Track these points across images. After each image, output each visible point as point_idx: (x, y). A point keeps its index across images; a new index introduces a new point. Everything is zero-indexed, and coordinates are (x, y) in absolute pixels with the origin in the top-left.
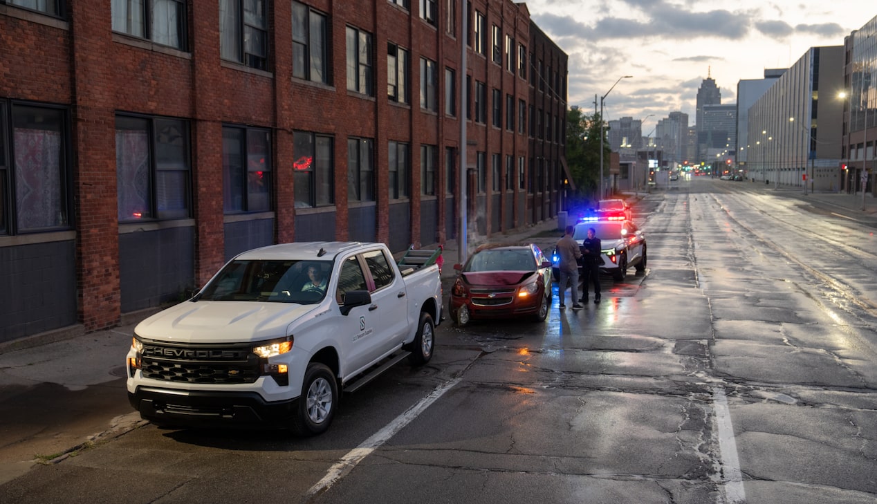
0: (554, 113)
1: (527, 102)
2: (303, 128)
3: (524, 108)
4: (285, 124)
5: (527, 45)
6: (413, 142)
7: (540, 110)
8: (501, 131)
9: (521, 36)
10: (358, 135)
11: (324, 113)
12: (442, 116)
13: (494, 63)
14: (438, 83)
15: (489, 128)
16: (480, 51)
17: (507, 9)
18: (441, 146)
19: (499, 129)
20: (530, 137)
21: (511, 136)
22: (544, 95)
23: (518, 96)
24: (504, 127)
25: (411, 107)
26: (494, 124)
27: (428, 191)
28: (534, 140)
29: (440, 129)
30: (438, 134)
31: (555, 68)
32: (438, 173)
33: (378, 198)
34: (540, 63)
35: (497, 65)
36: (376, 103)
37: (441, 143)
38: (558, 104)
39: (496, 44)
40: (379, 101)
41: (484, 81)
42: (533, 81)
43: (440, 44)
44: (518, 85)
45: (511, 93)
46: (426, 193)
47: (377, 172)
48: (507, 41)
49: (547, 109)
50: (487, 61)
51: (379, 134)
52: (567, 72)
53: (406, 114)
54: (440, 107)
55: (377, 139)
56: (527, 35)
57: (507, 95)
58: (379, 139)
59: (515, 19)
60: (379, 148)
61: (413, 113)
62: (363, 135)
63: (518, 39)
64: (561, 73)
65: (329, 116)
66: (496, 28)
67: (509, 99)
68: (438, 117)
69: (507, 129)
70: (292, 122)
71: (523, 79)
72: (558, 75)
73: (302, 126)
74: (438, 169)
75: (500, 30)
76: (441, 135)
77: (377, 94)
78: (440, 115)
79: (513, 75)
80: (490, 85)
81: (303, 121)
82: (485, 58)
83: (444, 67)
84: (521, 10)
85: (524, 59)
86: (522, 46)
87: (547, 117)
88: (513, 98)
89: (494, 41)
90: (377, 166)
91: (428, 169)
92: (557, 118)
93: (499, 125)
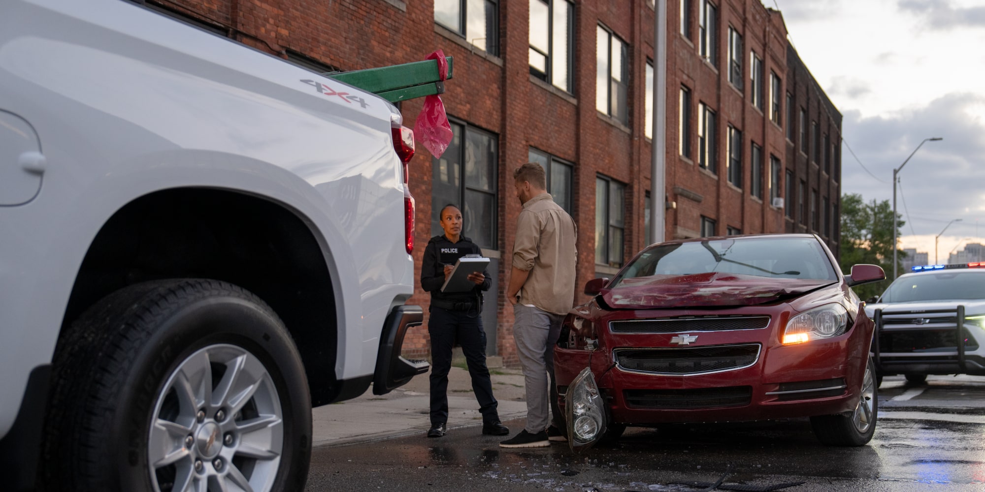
0: (823, 193)
1: (783, 161)
2: (316, 56)
3: (779, 171)
4: (263, 30)
5: (784, 77)
6: (581, 162)
7: (803, 182)
8: (743, 194)
9: (774, 59)
10: (460, 115)
11: (374, 43)
12: (639, 137)
13: (732, 85)
14: (632, 81)
15: (722, 183)
16: (708, 54)
17: (752, 10)
18: (636, 187)
19: (740, 191)
20: (787, 218)
21: (758, 208)
22: (808, 161)
23: (769, 149)
24: (748, 189)
25: (579, 102)
26: (730, 181)
27: (611, 259)
28: (794, 224)
29: (635, 157)
30: (631, 165)
31: (824, 128)
32: (631, 232)
33: (503, 244)
34: (801, 113)
35: (737, 91)
36: (503, 70)
37: (636, 181)
38: (829, 181)
39: (734, 57)
40: (508, 65)
41: (715, 107)
42: (793, 135)
43: (637, 17)
44: (769, 131)
45: (758, 141)
46: (607, 261)
47: (503, 198)
48: (752, 60)
49: (812, 183)
50: (719, 76)
51: (508, 128)
52: (841, 139)
53: (568, 112)
54: (636, 120)
55: (504, 136)
56: (784, 61)
57: (753, 142)
58: (508, 136)
59: (765, 31)
60: (508, 152)
61: (582, 113)
62: (472, 120)
63: (769, 63)
64: (833, 139)
65: (388, 54)
66: (734, 34)
67: (755, 150)
68: (631, 137)
69: (752, 193)
70: (284, 32)
71: (776, 125)
72: (828, 138)
73: (312, 50)
74: (630, 224)
75: (741, 37)
76: (636, 168)
77: (505, 53)
78: (636, 133)
79: (762, 114)
80: (724, 116)
81: (315, 40)
82: (716, 72)
83: (644, 57)
84: (775, 20)
85: (778, 96)
86: (776, 76)
87: (812, 196)
88: (761, 150)
89: (730, 54)
90: (504, 187)
91: (612, 222)
92: (827, 200)
93: (739, 183)
